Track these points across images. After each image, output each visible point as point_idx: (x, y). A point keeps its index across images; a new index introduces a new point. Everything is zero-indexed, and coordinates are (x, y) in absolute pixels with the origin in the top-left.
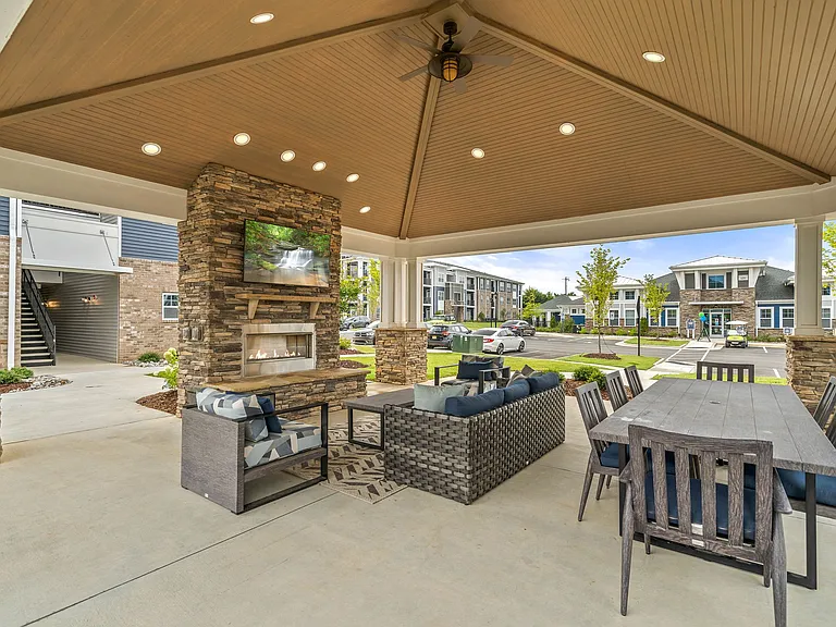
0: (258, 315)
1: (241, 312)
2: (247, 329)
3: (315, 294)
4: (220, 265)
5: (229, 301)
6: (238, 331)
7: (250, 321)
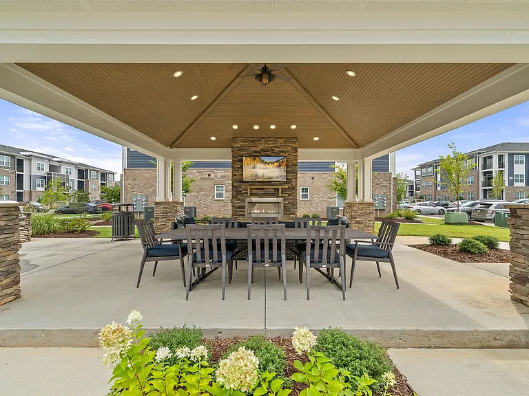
0: (251, 194)
1: (244, 193)
2: (248, 200)
3: (282, 184)
4: (236, 175)
5: (240, 189)
6: (243, 201)
7: (248, 197)
